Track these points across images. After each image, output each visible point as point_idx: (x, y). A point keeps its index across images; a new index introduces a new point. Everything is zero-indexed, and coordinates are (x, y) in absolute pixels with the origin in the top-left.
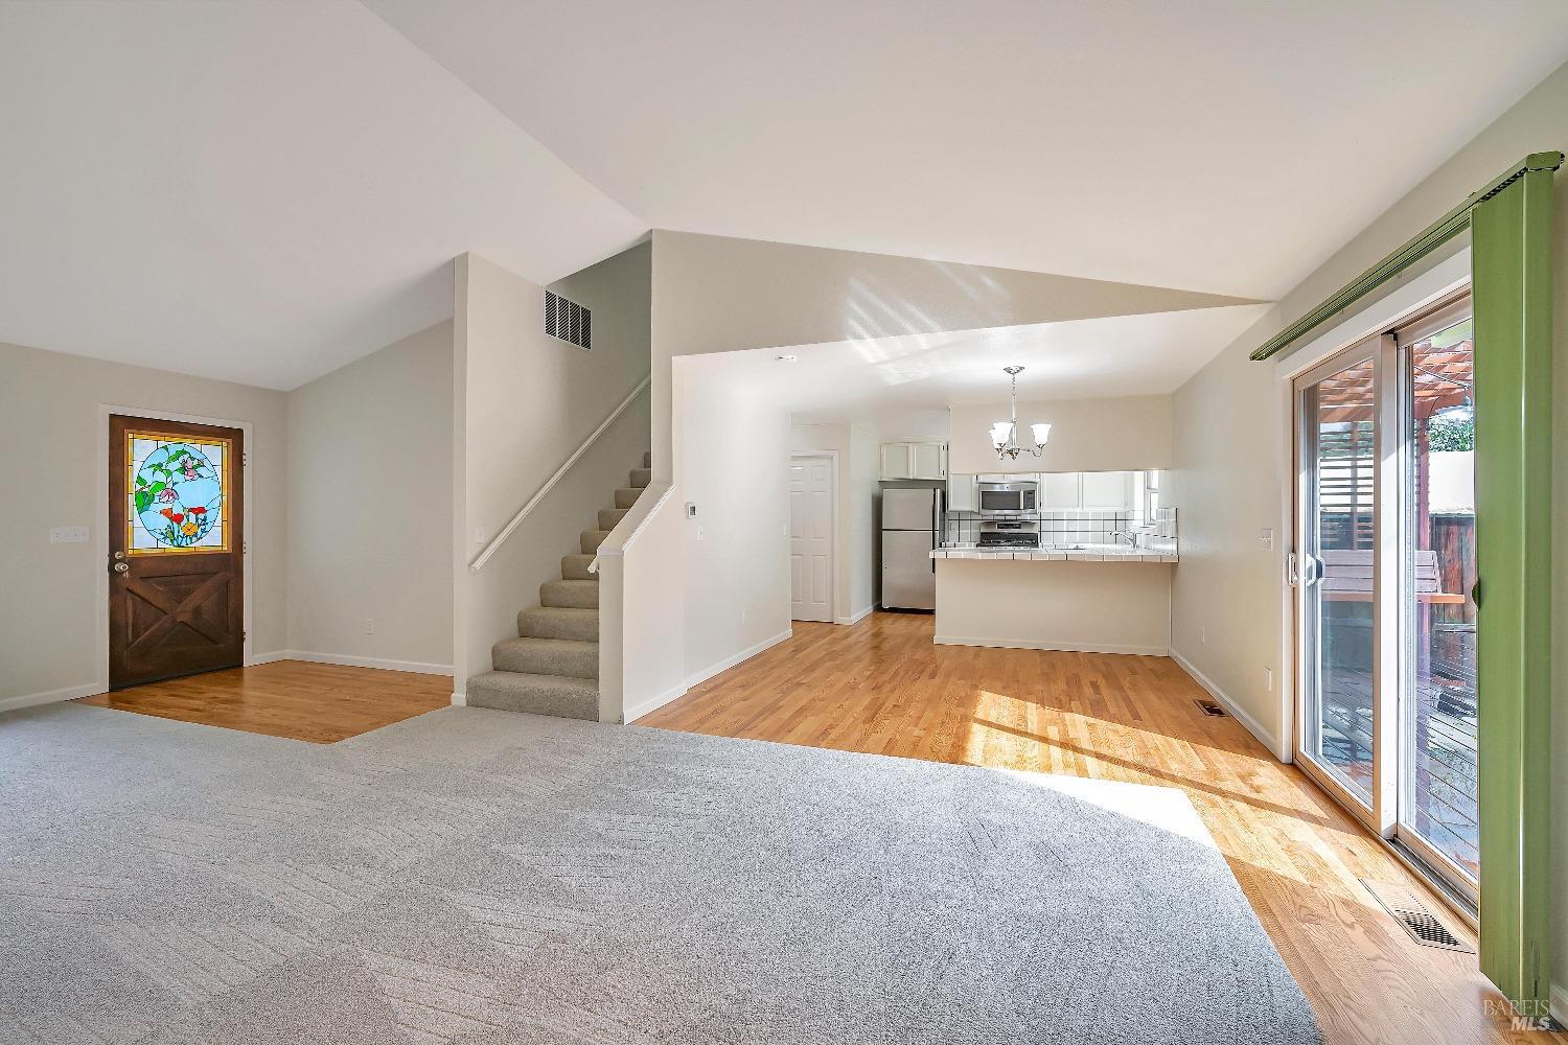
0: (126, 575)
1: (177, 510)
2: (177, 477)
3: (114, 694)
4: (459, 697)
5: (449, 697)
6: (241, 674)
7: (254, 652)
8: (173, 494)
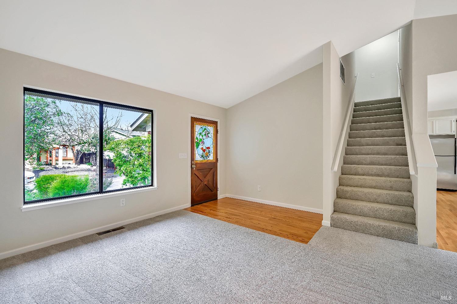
0: (194, 169)
1: (204, 148)
2: (204, 137)
3: (192, 207)
4: (326, 222)
5: (321, 222)
6: (217, 201)
7: (220, 195)
8: (203, 143)
